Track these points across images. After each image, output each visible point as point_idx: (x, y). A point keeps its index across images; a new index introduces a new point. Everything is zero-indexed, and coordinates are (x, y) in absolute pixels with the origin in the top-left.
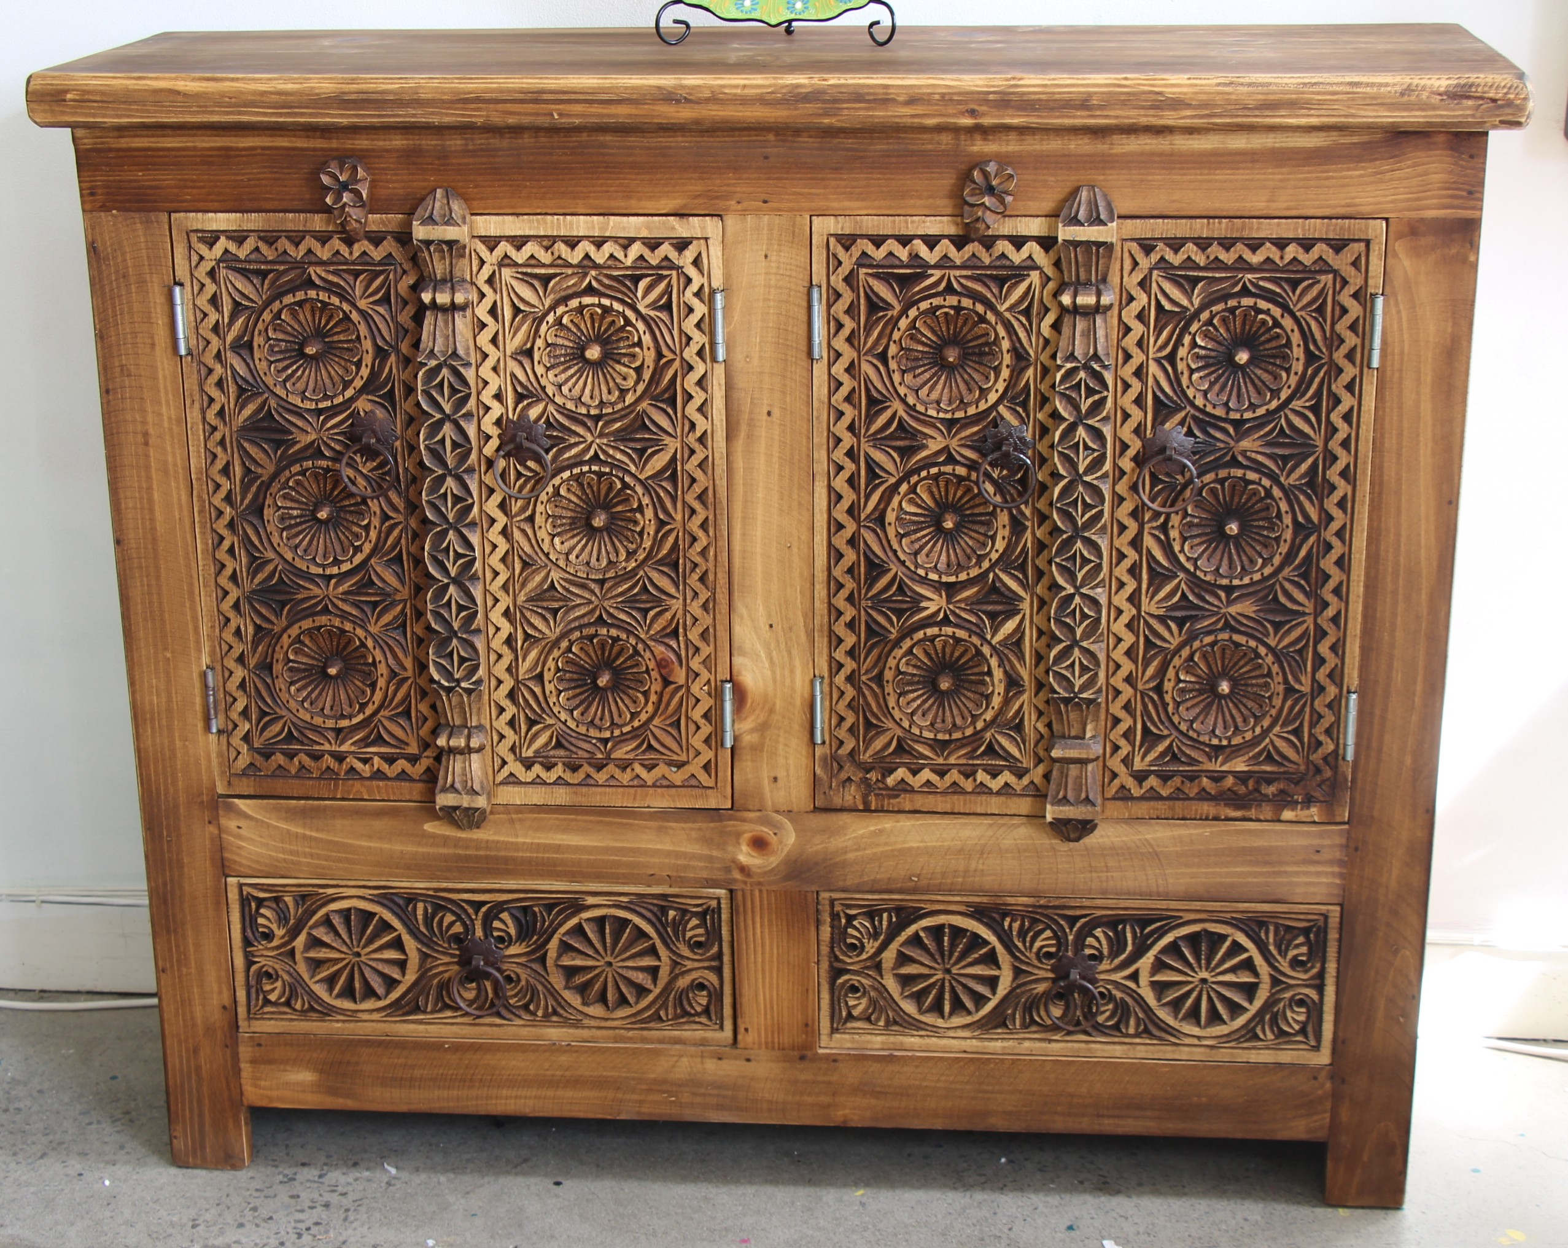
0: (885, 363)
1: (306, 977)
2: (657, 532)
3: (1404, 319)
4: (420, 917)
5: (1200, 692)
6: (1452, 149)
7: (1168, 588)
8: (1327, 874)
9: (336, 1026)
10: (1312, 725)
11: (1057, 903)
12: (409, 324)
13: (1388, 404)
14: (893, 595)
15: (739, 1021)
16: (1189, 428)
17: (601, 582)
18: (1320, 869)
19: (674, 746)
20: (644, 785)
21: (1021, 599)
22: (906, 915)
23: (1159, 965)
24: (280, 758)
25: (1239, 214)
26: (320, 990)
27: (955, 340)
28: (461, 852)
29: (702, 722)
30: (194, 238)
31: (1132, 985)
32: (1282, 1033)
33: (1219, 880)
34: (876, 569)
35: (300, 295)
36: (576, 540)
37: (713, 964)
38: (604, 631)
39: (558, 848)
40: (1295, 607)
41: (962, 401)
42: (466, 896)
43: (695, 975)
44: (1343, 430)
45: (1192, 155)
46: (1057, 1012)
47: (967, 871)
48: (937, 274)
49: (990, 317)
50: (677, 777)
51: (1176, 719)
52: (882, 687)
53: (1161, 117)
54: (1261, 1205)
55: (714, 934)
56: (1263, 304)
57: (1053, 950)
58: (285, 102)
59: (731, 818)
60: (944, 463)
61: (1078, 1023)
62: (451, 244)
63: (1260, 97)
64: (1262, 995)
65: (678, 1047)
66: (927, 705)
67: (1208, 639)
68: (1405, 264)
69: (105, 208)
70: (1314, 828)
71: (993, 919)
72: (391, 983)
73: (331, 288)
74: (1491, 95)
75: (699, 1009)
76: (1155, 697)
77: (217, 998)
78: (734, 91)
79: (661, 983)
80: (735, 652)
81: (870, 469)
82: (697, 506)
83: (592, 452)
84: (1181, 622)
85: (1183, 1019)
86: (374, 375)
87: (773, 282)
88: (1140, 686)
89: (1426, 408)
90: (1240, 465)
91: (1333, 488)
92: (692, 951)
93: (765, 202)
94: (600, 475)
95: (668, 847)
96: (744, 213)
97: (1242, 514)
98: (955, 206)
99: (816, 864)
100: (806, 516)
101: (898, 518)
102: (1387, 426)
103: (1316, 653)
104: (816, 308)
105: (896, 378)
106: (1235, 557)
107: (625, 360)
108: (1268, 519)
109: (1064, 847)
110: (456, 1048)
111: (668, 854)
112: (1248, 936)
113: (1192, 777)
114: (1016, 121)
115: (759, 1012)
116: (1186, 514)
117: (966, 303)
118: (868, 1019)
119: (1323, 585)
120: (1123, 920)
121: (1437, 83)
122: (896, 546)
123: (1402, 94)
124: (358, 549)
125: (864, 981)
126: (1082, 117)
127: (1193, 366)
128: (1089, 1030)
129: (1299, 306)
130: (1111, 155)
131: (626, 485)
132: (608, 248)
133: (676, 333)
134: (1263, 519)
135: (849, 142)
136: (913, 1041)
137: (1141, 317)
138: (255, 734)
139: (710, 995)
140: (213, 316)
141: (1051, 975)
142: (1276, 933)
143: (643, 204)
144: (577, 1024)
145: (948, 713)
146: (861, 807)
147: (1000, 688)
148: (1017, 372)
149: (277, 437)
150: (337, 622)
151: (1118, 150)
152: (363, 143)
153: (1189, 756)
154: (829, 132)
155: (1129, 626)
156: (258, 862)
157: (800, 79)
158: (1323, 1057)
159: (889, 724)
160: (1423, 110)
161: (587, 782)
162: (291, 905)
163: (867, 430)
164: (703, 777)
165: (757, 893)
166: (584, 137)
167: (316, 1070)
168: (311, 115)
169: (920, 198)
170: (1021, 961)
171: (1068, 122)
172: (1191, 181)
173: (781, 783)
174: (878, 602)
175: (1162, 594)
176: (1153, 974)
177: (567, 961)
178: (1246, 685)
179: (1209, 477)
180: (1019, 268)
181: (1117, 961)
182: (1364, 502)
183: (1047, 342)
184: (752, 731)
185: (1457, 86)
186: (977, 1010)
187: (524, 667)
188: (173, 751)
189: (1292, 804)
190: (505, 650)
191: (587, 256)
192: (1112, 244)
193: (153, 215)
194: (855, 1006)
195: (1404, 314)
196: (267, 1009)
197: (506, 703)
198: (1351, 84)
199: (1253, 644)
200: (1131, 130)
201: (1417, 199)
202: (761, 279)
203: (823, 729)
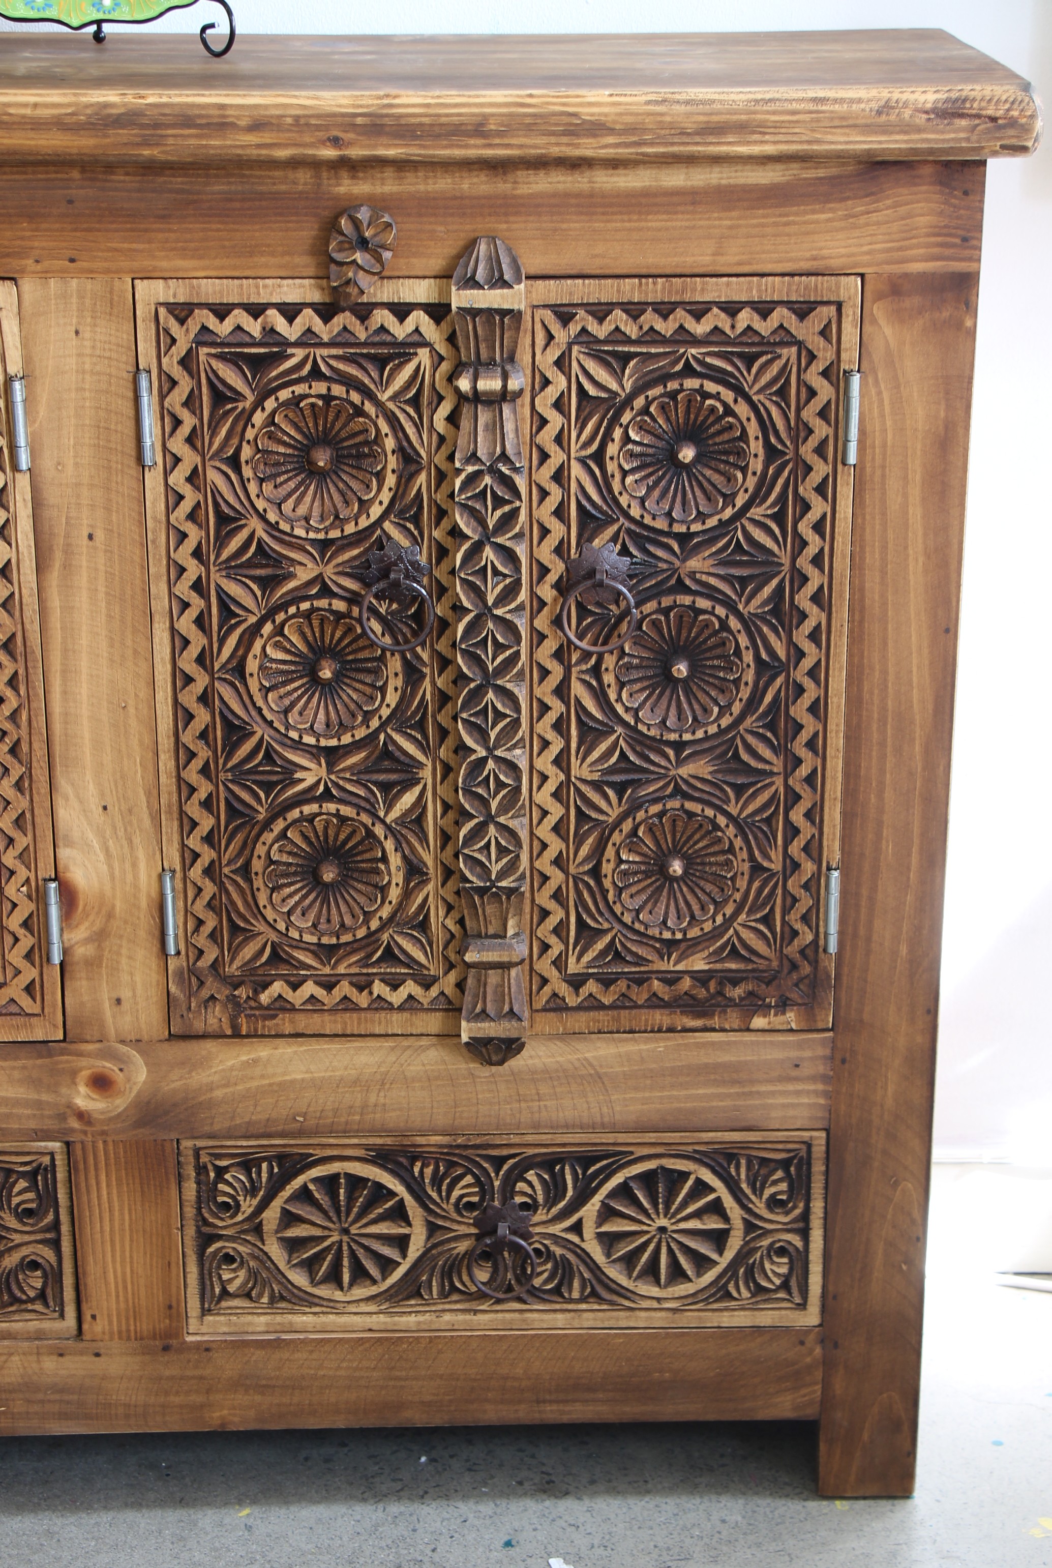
0: (238, 469)
3: (886, 402)
5: (647, 874)
6: (941, 183)
7: (603, 747)
8: (808, 1092)
10: (785, 911)
11: (478, 1142)
13: (868, 510)
14: (259, 764)
15: (84, 1307)
16: (624, 545)
18: (800, 1087)
21: (421, 765)
22: (291, 1164)
23: (607, 1213)
25: (679, 271)
27: (325, 439)
29: (21, 932)
31: (575, 1239)
32: (761, 1289)
33: (676, 1105)
34: (236, 732)
37: (48, 1236)
40: (760, 766)
41: (337, 517)
43: (25, 1251)
44: (814, 543)
45: (618, 196)
46: (482, 1275)
47: (364, 1106)
48: (299, 354)
49: (369, 407)
51: (618, 909)
52: (250, 881)
53: (577, 146)
54: (741, 1502)
55: (48, 1199)
56: (711, 387)
57: (475, 1199)
59: (63, 1053)
60: (317, 596)
61: (510, 1289)
63: (702, 118)
64: (734, 1244)
66: (307, 902)
67: (655, 809)
68: (886, 332)
70: (791, 1038)
71: (400, 1164)
74: (990, 112)
75: (32, 1294)
76: (592, 883)
78: (23, 111)
80: (60, 843)
81: (224, 606)
84: (620, 789)
85: (639, 1277)
87: (87, 367)
88: (572, 870)
89: (916, 513)
90: (688, 591)
91: (804, 616)
92: (21, 1221)
93: (72, 260)
96: (45, 275)
97: (692, 652)
98: (319, 265)
99: (175, 1105)
100: (144, 667)
101: (261, 668)
103: (787, 821)
104: (145, 400)
105: (253, 488)
106: (685, 706)
108: (725, 657)
109: (485, 1072)
112: (714, 1172)
114: (391, 152)
115: (108, 1294)
116: (623, 654)
117: (338, 390)
118: (248, 1296)
119: (794, 738)
120: (560, 1159)
121: (922, 98)
122: (260, 703)
123: (879, 113)
125: (241, 1248)
126: (476, 146)
127: (627, 467)
128: (524, 1296)
129: (757, 387)
130: (515, 197)
134: (718, 657)
135: (178, 182)
136: (303, 1319)
137: (559, 405)
139: (45, 1276)
141: (474, 1231)
142: (749, 1169)
145: (334, 911)
146: (229, 1032)
147: (398, 878)
148: (405, 478)
151: (523, 190)
153: (635, 954)
154: (151, 168)
155: (556, 795)
157: (110, 96)
158: (811, 1317)
159: (261, 927)
160: (906, 133)
163: (218, 556)
164: (25, 1002)
165: (101, 1145)
169: (272, 254)
170: (437, 1215)
171: (458, 153)
172: (617, 230)
173: (126, 1005)
174: (240, 774)
175: (596, 755)
176: (599, 1225)
178: (703, 864)
179: (650, 606)
180: (403, 344)
181: (555, 1210)
182: (841, 632)
183: (442, 439)
184: (87, 941)
185: (946, 101)
186: (384, 1279)
189: (764, 1009)
192: (520, 313)
194: (230, 1281)
195: (886, 396)
198: (815, 100)
199: (710, 812)
200: (540, 163)
201: (900, 249)
202: (72, 362)
203: (176, 936)
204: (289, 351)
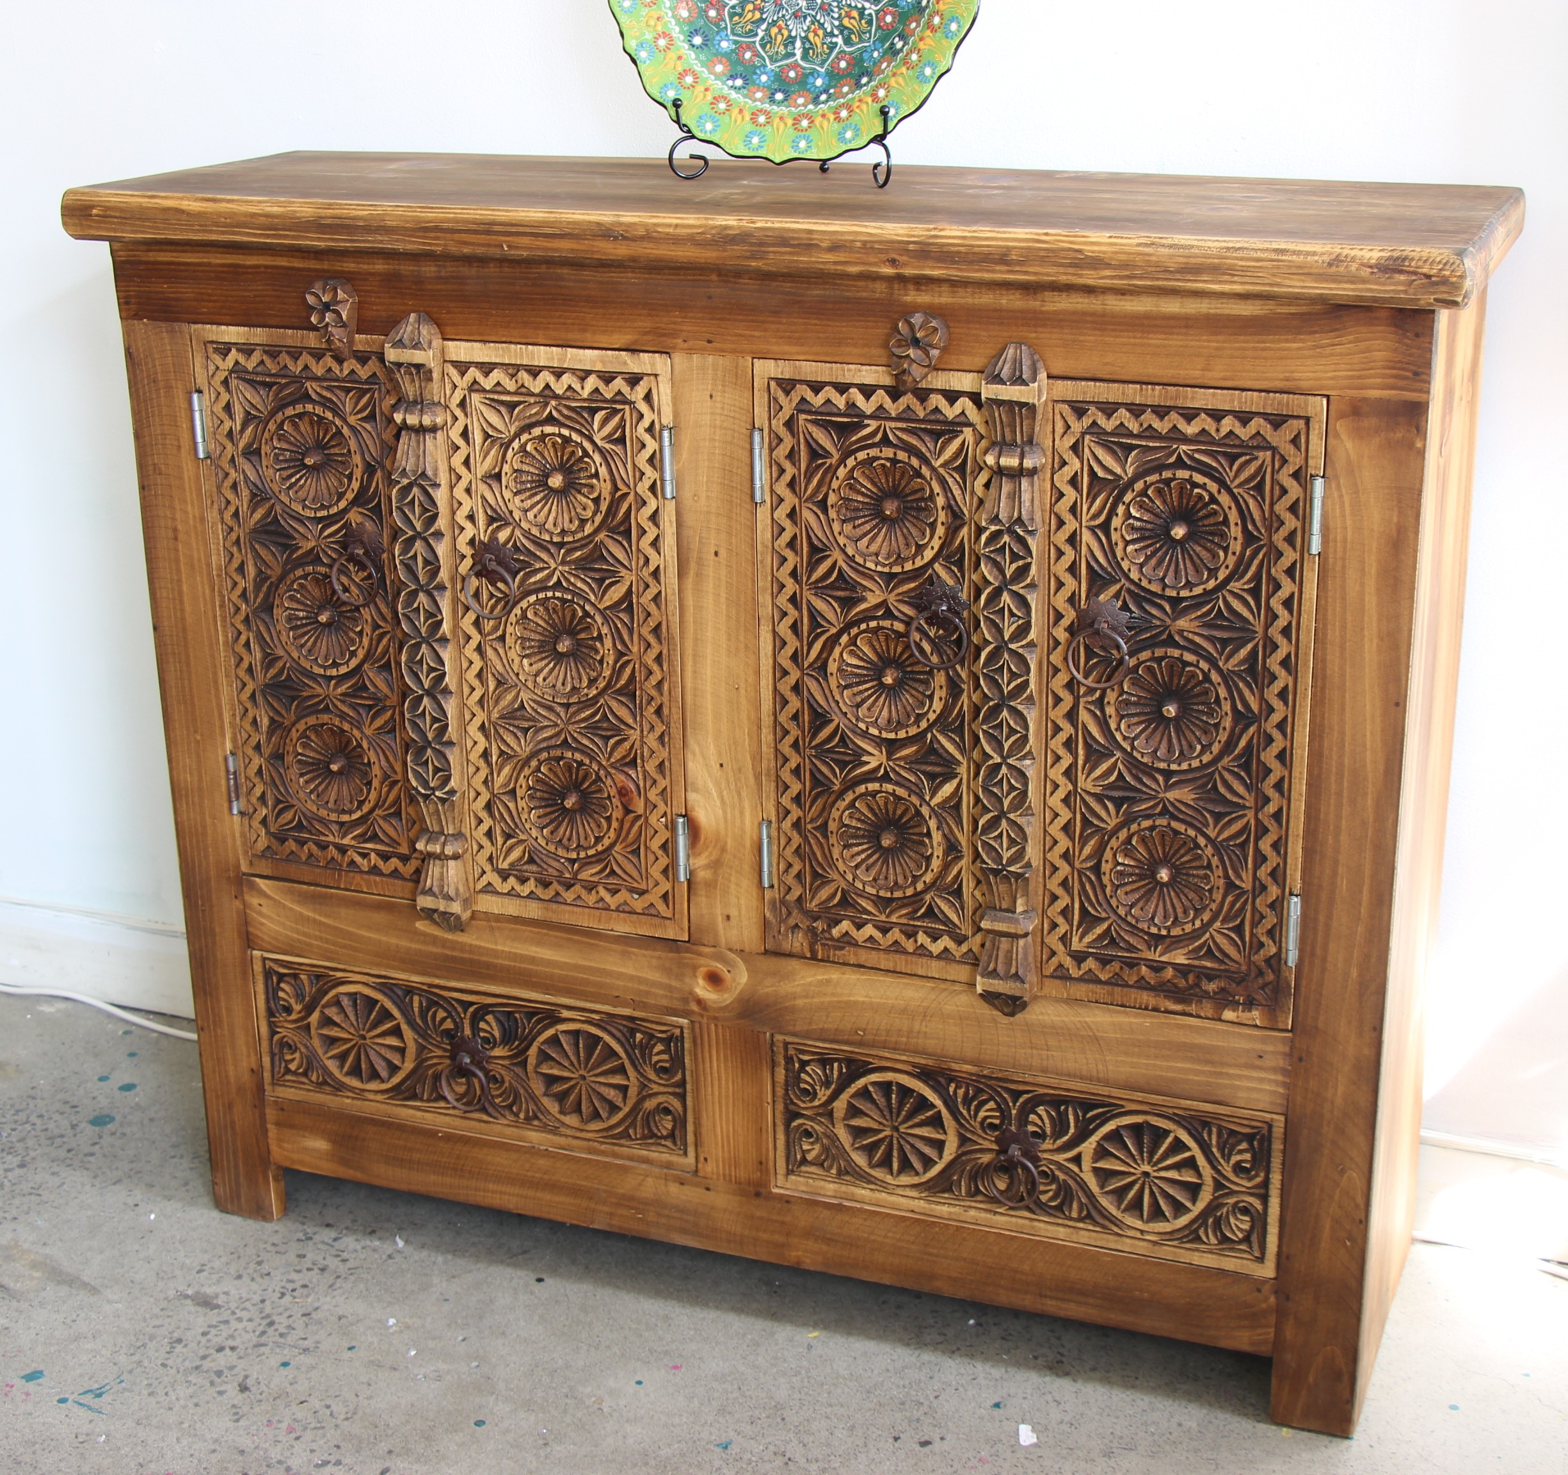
0: (825, 511)
1: (320, 1052)
2: (616, 662)
3: (1347, 504)
4: (416, 1010)
5: (1141, 877)
6: (1396, 326)
7: (1104, 766)
8: (1270, 1081)
9: (346, 1102)
10: (1254, 925)
11: (1001, 1074)
12: (391, 442)
13: (1330, 594)
14: (836, 746)
15: (701, 1150)
16: (1124, 601)
17: (567, 706)
18: (1263, 1074)
19: (635, 874)
20: (607, 909)
21: (959, 763)
22: (856, 1068)
23: (1101, 1153)
24: (292, 845)
25: (1173, 381)
26: (332, 1065)
27: (894, 493)
28: (448, 952)
29: (660, 853)
30: (210, 350)
31: (1076, 1169)
32: (1226, 1239)
33: (1159, 1073)
34: (820, 719)
35: (299, 408)
36: (544, 662)
37: (678, 1090)
38: (569, 755)
39: (532, 960)
40: (1235, 799)
41: (899, 556)
42: (456, 995)
43: (661, 1099)
44: (1284, 617)
46: (1001, 1185)
47: (910, 1032)
48: (873, 424)
50: (639, 904)
51: (1114, 902)
52: (826, 837)
53: (1081, 276)
55: (678, 1062)
56: (1198, 478)
57: (997, 1122)
58: (272, 224)
59: (688, 951)
60: (883, 617)
61: (1022, 1200)
62: (418, 367)
63: (1182, 260)
64: (1206, 1196)
65: (644, 1166)
66: (871, 860)
67: (1146, 824)
68: (1347, 446)
69: (137, 316)
70: (1256, 1032)
71: (939, 1082)
72: (393, 1069)
73: (326, 403)
74: (1425, 271)
75: (664, 1132)
76: (1093, 878)
77: (247, 1062)
78: (667, 230)
79: (631, 1102)
80: (689, 788)
81: (812, 617)
82: (652, 639)
83: (555, 579)
84: (1118, 805)
85: (1126, 1209)
86: (363, 489)
87: (718, 423)
88: (1077, 865)
89: (1371, 601)
90: (1176, 645)
91: (1273, 678)
92: (658, 1076)
93: (709, 342)
94: (563, 601)
95: (630, 971)
96: (690, 351)
97: (1182, 696)
98: (884, 356)
99: (768, 1006)
100: (752, 659)
101: (839, 670)
102: (1330, 617)
103: (1257, 850)
104: (757, 452)
105: (836, 527)
106: (1175, 741)
107: (585, 490)
108: (1208, 704)
109: (1004, 1020)
110: (449, 1138)
111: (632, 978)
112: (1191, 1134)
113: (1132, 964)
114: (936, 273)
115: (717, 1143)
116: (1122, 692)
117: (902, 455)
118: (821, 1166)
119: (1264, 779)
120: (1065, 1101)
121: (1367, 255)
122: (838, 697)
123: (1330, 265)
124: (353, 654)
125: (817, 1127)
126: (1001, 272)
127: (1128, 538)
128: (1033, 1207)
129: (1237, 482)
130: (1042, 312)
131: (587, 614)
132: (567, 379)
133: (629, 466)
134: (1202, 704)
135: (788, 286)
136: (863, 1192)
137: (1074, 482)
138: (271, 819)
139: (674, 1120)
140: (228, 424)
141: (995, 1147)
142: (1219, 1135)
143: (598, 337)
144: (555, 1131)
145: (891, 871)
146: (809, 955)
147: (939, 852)
148: (953, 530)
149: (283, 540)
150: (337, 721)
151: (1050, 307)
152: (350, 266)
153: (1127, 942)
155: (1066, 801)
156: (276, 939)
157: (730, 221)
158: (1267, 1270)
159: (835, 876)
160: (1352, 282)
161: (556, 899)
162: (306, 983)
163: (809, 578)
165: (713, 1027)
166: (543, 269)
167: (329, 1140)
168: (293, 237)
169: (855, 346)
170: (967, 1129)
171: (987, 276)
173: (733, 922)
174: (821, 751)
175: (1098, 772)
176: (1095, 1161)
177: (545, 1069)
178: (1188, 875)
179: (1145, 655)
180: (952, 423)
181: (1060, 1142)
182: (1306, 696)
183: (981, 501)
184: (707, 867)
185: (1389, 258)
186: (925, 1172)
187: (499, 781)
188: (204, 827)
189: (1234, 1005)
190: (482, 764)
191: (547, 386)
192: (1035, 405)
193: (176, 325)
194: (809, 1151)
195: (1346, 499)
196: (288, 1077)
197: (484, 815)
198: (1276, 251)
199: (1192, 833)
200: (1055, 288)
201: (1360, 377)
202: (707, 419)
203: (770, 873)
204: (866, 422)
